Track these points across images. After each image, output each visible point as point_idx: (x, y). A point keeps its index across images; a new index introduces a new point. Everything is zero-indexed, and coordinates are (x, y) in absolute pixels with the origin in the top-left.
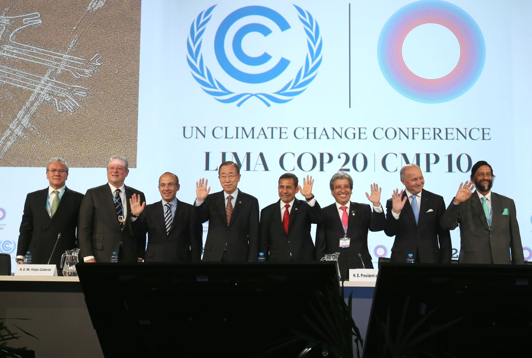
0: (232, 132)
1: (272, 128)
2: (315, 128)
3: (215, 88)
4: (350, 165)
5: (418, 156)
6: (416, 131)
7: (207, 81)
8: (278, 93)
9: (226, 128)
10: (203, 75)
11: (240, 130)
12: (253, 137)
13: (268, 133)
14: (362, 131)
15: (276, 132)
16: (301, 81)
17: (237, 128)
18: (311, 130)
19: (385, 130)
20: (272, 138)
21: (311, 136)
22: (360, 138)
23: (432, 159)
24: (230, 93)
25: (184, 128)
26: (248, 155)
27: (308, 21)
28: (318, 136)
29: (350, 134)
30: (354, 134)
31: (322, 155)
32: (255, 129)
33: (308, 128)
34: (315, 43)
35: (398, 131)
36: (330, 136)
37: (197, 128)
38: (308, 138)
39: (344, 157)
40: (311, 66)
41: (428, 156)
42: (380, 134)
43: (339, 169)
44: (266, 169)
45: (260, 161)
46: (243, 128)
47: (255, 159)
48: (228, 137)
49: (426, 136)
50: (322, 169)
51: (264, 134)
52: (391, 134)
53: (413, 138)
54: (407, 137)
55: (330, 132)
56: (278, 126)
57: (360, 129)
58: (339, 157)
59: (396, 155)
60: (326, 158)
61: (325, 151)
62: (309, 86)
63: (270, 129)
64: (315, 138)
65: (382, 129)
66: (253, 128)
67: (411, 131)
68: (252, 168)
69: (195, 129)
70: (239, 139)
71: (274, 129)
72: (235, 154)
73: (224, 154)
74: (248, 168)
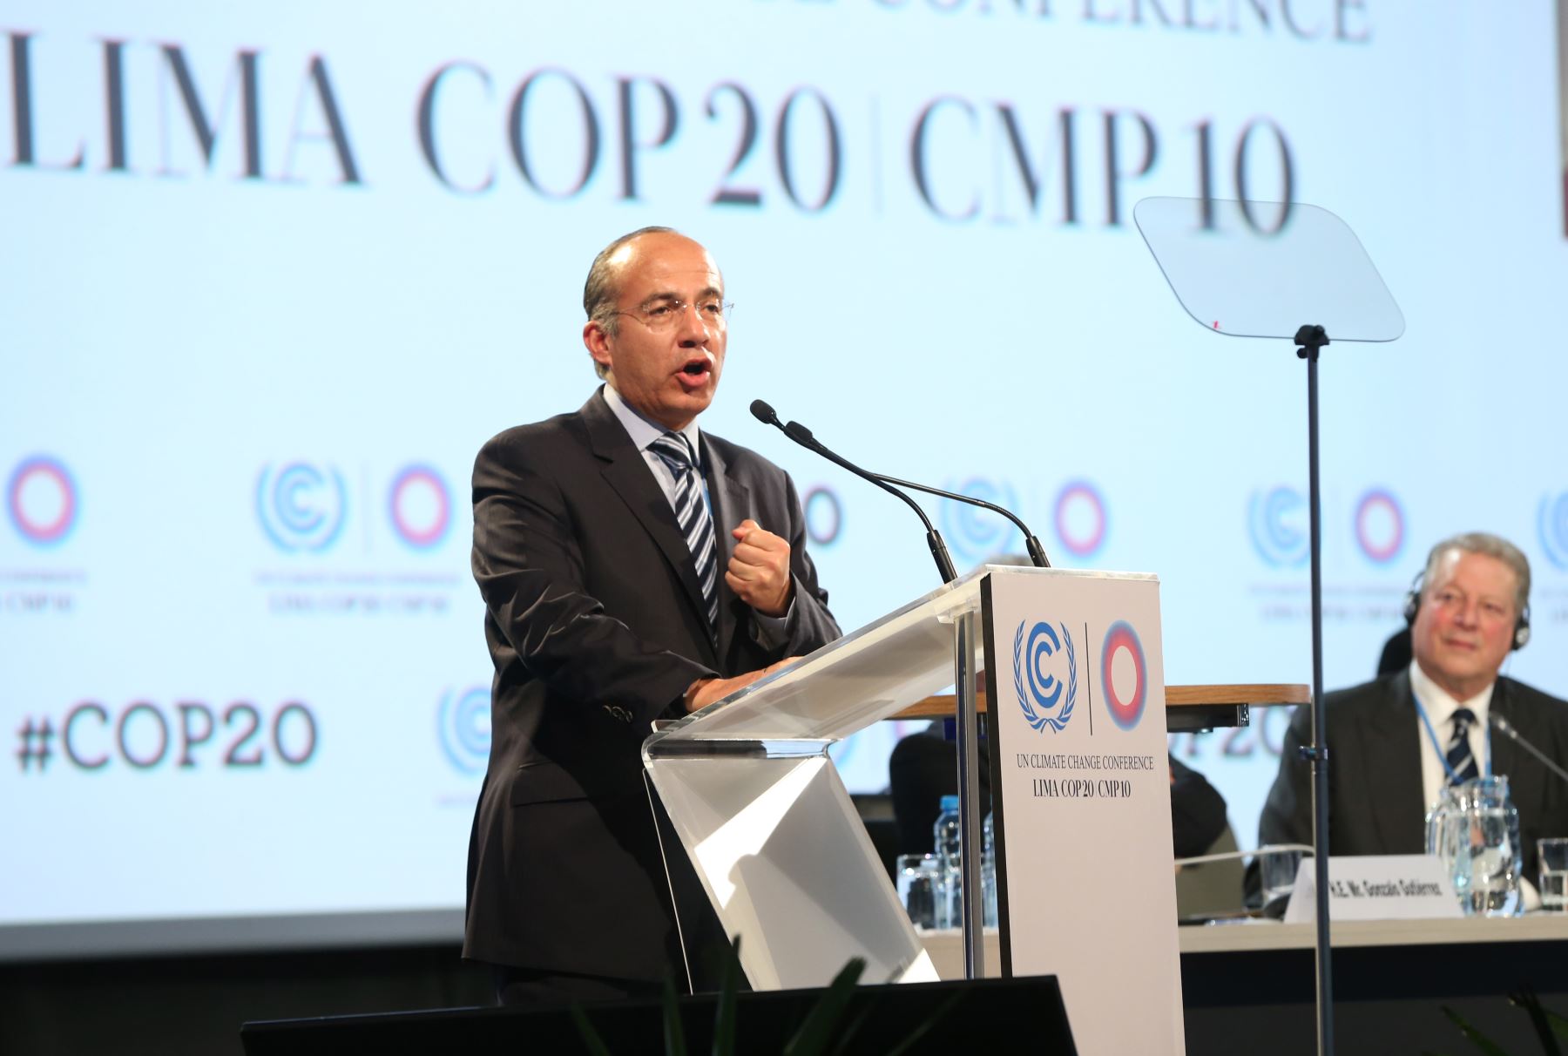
4: (762, 167)
5: (1067, 120)
26: (248, 63)
31: (626, 90)
39: (731, 115)
41: (1110, 122)
44: (350, 173)
45: (316, 120)
47: (286, 101)
50: (628, 184)
53: (1046, 10)
58: (711, 112)
59: (972, 111)
60: (648, 115)
61: (641, 67)
68: (272, 155)
72: (175, 57)
73: (113, 53)
74: (253, 166)
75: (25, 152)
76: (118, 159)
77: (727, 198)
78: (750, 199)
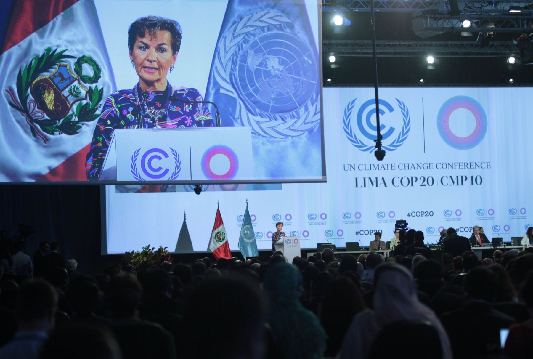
0: (368, 167)
1: (388, 164)
2: (408, 164)
3: (358, 143)
4: (425, 183)
5: (457, 177)
6: (456, 164)
7: (354, 139)
8: (390, 146)
9: (365, 165)
10: (352, 137)
11: (372, 166)
12: (378, 169)
13: (386, 167)
14: (431, 165)
15: (390, 167)
16: (401, 139)
17: (370, 165)
18: (407, 165)
19: (442, 164)
20: (388, 169)
21: (407, 168)
22: (430, 168)
23: (464, 178)
24: (366, 146)
25: (344, 165)
26: (376, 179)
27: (403, 107)
28: (410, 168)
29: (425, 167)
30: (427, 167)
31: (412, 178)
32: (379, 165)
33: (405, 164)
34: (407, 119)
35: (448, 164)
36: (416, 168)
37: (351, 165)
38: (405, 169)
39: (422, 179)
40: (405, 131)
41: (462, 177)
42: (439, 166)
43: (421, 184)
44: (386, 186)
45: (382, 182)
46: (373, 165)
47: (380, 181)
48: (366, 169)
49: (461, 167)
50: (412, 185)
51: (384, 167)
52: (444, 166)
53: (455, 168)
54: (452, 168)
55: (415, 166)
56: (391, 163)
57: (430, 164)
58: (420, 179)
59: (447, 177)
60: (414, 179)
61: (413, 176)
62: (405, 141)
63: (387, 165)
64: (408, 169)
65: (440, 164)
66: (378, 165)
67: (454, 164)
68: (379, 185)
69: (349, 166)
70: (372, 171)
71: (389, 165)
72: (370, 179)
73: (365, 179)
74: (377, 186)
75: (357, 186)
76: (365, 186)
77: (422, 185)
78: (425, 185)
